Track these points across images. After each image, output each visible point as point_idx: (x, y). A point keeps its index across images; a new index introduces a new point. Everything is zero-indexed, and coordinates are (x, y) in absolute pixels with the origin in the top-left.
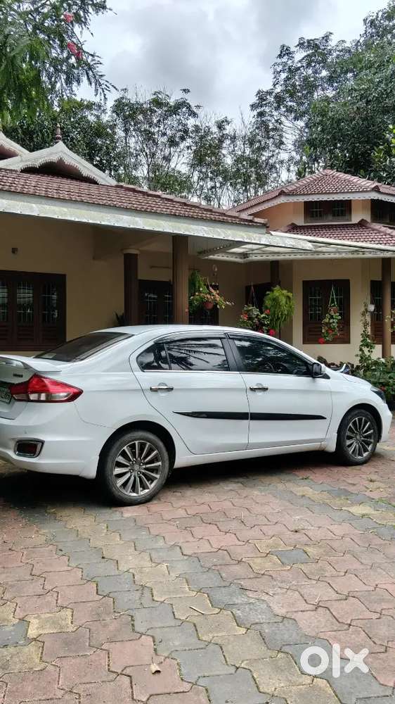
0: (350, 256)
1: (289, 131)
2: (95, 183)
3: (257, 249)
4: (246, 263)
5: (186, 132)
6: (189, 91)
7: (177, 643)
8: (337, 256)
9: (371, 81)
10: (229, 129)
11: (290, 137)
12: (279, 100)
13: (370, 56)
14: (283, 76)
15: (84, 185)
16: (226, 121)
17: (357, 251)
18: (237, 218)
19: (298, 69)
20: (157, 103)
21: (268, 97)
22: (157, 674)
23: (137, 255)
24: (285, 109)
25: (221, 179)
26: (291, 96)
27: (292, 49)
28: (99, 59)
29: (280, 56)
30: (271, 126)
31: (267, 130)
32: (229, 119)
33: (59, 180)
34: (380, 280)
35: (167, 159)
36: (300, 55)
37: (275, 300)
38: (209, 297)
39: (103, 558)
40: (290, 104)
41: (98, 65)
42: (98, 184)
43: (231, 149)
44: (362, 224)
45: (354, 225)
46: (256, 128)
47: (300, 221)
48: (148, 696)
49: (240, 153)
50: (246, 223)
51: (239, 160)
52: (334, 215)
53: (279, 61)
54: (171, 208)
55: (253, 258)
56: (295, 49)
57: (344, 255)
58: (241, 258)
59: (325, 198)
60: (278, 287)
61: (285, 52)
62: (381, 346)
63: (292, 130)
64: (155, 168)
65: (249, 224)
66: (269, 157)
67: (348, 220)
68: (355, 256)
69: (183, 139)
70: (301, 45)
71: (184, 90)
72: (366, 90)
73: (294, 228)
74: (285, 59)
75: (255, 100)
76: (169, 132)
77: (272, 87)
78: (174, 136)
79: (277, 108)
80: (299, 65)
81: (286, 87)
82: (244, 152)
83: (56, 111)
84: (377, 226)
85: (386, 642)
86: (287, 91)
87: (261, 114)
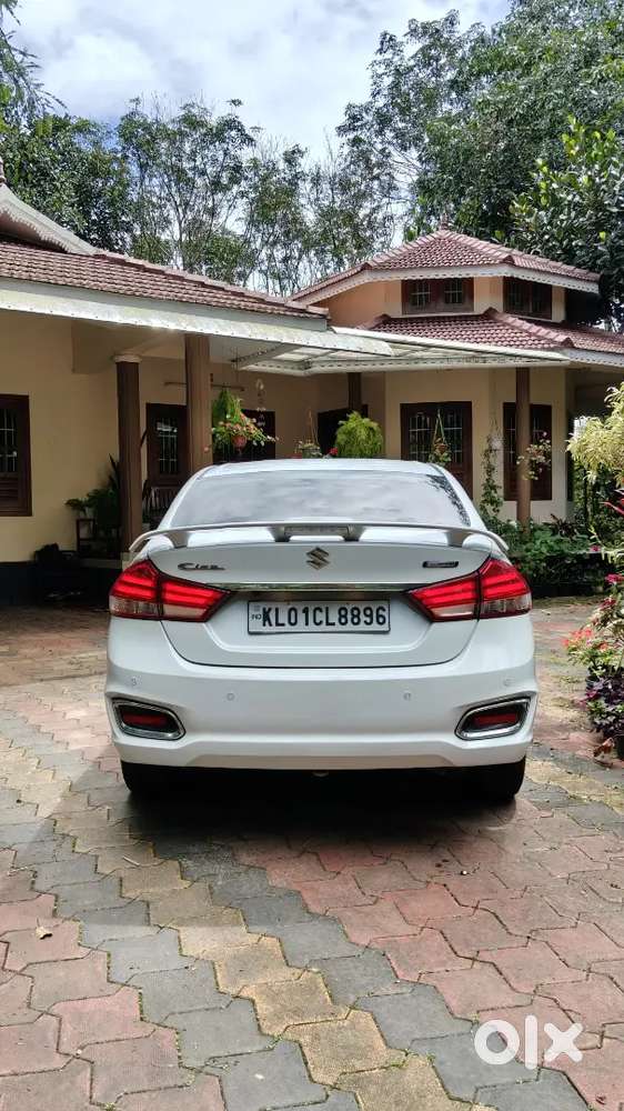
0: (466, 365)
1: (402, 169)
2: (61, 250)
3: (322, 356)
4: (308, 377)
5: (237, 168)
6: (240, 103)
7: (87, 902)
8: (445, 365)
9: (513, 89)
10: (305, 164)
11: (405, 178)
12: (384, 120)
13: (514, 49)
14: (388, 81)
15: (42, 254)
16: (299, 151)
17: (474, 357)
18: (283, 305)
19: (410, 69)
20: (191, 122)
21: (364, 114)
22: (47, 939)
23: (137, 364)
24: (392, 134)
25: (300, 245)
26: (403, 112)
27: (399, 39)
28: (33, 59)
29: (381, 51)
30: (374, 159)
31: (369, 167)
32: (302, 148)
33: (16, 248)
34: (514, 401)
35: (213, 213)
36: (412, 48)
37: (350, 433)
38: (240, 428)
39: (19, 801)
40: (401, 125)
41: (33, 69)
42: (66, 253)
43: (312, 197)
44: (489, 316)
45: (477, 317)
46: (351, 163)
47: (396, 311)
48: (25, 965)
49: (327, 203)
50: (296, 314)
51: (326, 214)
52: (447, 302)
53: (379, 57)
54: (177, 290)
55: (317, 369)
56: (405, 39)
57: (455, 364)
58: (300, 369)
59: (432, 275)
60: (355, 415)
61: (388, 42)
62: (515, 503)
63: (406, 168)
64: (194, 227)
65: (300, 317)
66: (374, 210)
67: (467, 310)
68: (472, 364)
69: (234, 180)
70: (413, 32)
71: (234, 102)
72: (506, 103)
73: (386, 322)
74: (388, 55)
75: (342, 120)
76: (209, 170)
77: (371, 99)
78: (218, 177)
79: (380, 132)
80: (412, 63)
81: (393, 98)
82: (334, 202)
83: (24, 134)
84: (510, 319)
85: (380, 892)
86: (395, 105)
87: (356, 142)
